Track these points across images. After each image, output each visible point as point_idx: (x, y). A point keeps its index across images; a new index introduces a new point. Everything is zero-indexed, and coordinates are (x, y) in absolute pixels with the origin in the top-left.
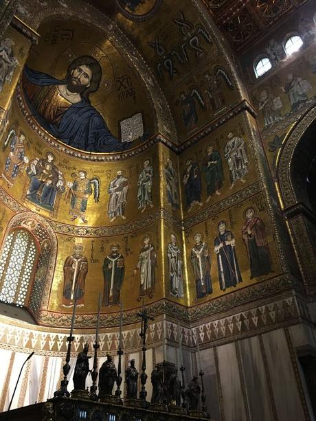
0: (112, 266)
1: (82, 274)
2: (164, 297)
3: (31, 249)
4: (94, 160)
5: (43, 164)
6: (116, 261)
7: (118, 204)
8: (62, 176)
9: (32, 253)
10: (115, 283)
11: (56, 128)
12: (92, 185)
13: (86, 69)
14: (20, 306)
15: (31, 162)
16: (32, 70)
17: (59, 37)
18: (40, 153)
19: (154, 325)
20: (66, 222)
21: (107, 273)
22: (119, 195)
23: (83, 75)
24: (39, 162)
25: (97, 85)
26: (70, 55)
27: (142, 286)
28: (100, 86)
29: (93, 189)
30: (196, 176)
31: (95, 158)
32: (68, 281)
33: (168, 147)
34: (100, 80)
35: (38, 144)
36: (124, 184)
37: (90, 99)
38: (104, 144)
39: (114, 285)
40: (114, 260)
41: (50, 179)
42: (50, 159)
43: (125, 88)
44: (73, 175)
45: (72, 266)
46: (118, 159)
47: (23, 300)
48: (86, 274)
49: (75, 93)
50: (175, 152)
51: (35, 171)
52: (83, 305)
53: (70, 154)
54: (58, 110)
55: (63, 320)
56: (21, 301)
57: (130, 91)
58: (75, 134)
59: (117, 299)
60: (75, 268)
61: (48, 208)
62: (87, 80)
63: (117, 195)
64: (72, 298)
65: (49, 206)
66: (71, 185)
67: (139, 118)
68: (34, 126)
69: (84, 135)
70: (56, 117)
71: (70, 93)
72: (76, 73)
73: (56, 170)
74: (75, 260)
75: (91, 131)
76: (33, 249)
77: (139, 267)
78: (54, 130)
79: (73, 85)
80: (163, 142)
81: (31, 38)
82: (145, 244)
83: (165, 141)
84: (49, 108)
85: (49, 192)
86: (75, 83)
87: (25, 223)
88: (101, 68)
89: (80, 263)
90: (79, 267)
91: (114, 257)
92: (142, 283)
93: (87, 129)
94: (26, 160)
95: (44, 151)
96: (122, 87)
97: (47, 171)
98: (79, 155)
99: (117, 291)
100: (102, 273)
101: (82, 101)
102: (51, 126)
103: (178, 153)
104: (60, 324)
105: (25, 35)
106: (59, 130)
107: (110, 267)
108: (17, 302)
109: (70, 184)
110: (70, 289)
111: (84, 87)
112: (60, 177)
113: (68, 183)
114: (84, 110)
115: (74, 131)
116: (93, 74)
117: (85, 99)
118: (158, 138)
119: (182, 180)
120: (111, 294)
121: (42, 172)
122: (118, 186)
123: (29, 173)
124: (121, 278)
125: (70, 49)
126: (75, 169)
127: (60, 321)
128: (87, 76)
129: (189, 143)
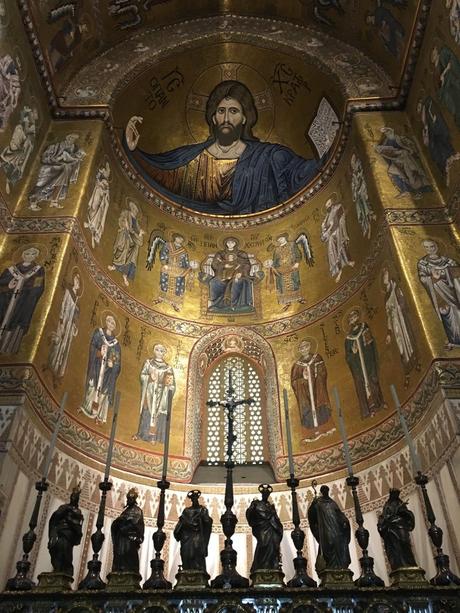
0: (357, 349)
1: (321, 381)
2: (435, 356)
3: (251, 377)
4: (293, 210)
5: (222, 258)
6: (361, 337)
7: (339, 250)
8: (255, 258)
9: (254, 382)
10: (368, 374)
11: (228, 202)
12: (299, 246)
13: (229, 103)
14: (257, 463)
15: (201, 264)
16: (161, 155)
17: (166, 91)
18: (214, 246)
19: (435, 417)
20: (279, 316)
21: (352, 362)
22: (338, 236)
23: (230, 112)
24: (214, 258)
25: (253, 111)
26: (197, 102)
27: (402, 357)
28: (259, 108)
29: (302, 250)
30: (435, 119)
31: (292, 206)
32: (304, 402)
33: (376, 109)
34: (253, 101)
35: (206, 237)
36: (339, 214)
37: (256, 135)
38: (300, 179)
39: (368, 379)
40: (357, 338)
41: (239, 271)
42: (231, 245)
43: (287, 83)
44: (271, 248)
45: (302, 376)
46: (322, 186)
47: (260, 453)
48: (326, 378)
49: (235, 143)
50: (393, 109)
51: (212, 273)
52: (334, 430)
53: (258, 224)
54: (222, 179)
55: (313, 464)
56: (257, 454)
57: (295, 82)
58: (258, 193)
59: (379, 397)
60: (307, 377)
61: (245, 311)
62: (238, 115)
63: (335, 238)
64: (316, 424)
65: (246, 308)
66: (271, 262)
67: (325, 107)
68: (191, 218)
69: (271, 187)
70: (222, 189)
71: (228, 147)
72: (220, 117)
73: (244, 255)
74: (305, 365)
75: (278, 175)
76: (254, 376)
77: (390, 328)
78: (226, 207)
79: (226, 135)
80: (362, 110)
81: (97, 116)
82: (386, 285)
83: (363, 105)
84: (209, 184)
85: (241, 289)
86: (226, 131)
87: (226, 346)
88: (244, 86)
89: (312, 367)
90: (313, 373)
91: (356, 334)
92: (402, 352)
93: (271, 175)
94: (194, 265)
95: (218, 242)
96: (283, 85)
97: (230, 263)
98: (269, 217)
99: (375, 384)
100: (348, 367)
101: (248, 146)
102: (221, 204)
103: (402, 107)
104: (309, 471)
105: (91, 117)
106: (234, 203)
107: (355, 351)
108: (252, 459)
109: (268, 263)
110: (310, 410)
111: (241, 126)
112: (252, 262)
113: (265, 264)
114: (255, 156)
115: (254, 192)
116: (240, 101)
117: (251, 141)
118: (349, 109)
119: (421, 142)
120: (369, 394)
121: (224, 269)
122: (332, 223)
123: (204, 279)
124: (374, 360)
125: (191, 96)
126: (270, 239)
127: (308, 467)
128: (235, 110)
129: (406, 77)
